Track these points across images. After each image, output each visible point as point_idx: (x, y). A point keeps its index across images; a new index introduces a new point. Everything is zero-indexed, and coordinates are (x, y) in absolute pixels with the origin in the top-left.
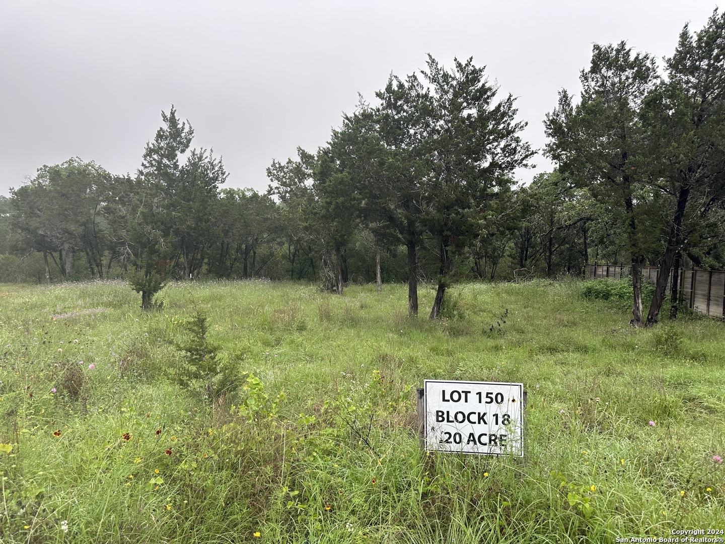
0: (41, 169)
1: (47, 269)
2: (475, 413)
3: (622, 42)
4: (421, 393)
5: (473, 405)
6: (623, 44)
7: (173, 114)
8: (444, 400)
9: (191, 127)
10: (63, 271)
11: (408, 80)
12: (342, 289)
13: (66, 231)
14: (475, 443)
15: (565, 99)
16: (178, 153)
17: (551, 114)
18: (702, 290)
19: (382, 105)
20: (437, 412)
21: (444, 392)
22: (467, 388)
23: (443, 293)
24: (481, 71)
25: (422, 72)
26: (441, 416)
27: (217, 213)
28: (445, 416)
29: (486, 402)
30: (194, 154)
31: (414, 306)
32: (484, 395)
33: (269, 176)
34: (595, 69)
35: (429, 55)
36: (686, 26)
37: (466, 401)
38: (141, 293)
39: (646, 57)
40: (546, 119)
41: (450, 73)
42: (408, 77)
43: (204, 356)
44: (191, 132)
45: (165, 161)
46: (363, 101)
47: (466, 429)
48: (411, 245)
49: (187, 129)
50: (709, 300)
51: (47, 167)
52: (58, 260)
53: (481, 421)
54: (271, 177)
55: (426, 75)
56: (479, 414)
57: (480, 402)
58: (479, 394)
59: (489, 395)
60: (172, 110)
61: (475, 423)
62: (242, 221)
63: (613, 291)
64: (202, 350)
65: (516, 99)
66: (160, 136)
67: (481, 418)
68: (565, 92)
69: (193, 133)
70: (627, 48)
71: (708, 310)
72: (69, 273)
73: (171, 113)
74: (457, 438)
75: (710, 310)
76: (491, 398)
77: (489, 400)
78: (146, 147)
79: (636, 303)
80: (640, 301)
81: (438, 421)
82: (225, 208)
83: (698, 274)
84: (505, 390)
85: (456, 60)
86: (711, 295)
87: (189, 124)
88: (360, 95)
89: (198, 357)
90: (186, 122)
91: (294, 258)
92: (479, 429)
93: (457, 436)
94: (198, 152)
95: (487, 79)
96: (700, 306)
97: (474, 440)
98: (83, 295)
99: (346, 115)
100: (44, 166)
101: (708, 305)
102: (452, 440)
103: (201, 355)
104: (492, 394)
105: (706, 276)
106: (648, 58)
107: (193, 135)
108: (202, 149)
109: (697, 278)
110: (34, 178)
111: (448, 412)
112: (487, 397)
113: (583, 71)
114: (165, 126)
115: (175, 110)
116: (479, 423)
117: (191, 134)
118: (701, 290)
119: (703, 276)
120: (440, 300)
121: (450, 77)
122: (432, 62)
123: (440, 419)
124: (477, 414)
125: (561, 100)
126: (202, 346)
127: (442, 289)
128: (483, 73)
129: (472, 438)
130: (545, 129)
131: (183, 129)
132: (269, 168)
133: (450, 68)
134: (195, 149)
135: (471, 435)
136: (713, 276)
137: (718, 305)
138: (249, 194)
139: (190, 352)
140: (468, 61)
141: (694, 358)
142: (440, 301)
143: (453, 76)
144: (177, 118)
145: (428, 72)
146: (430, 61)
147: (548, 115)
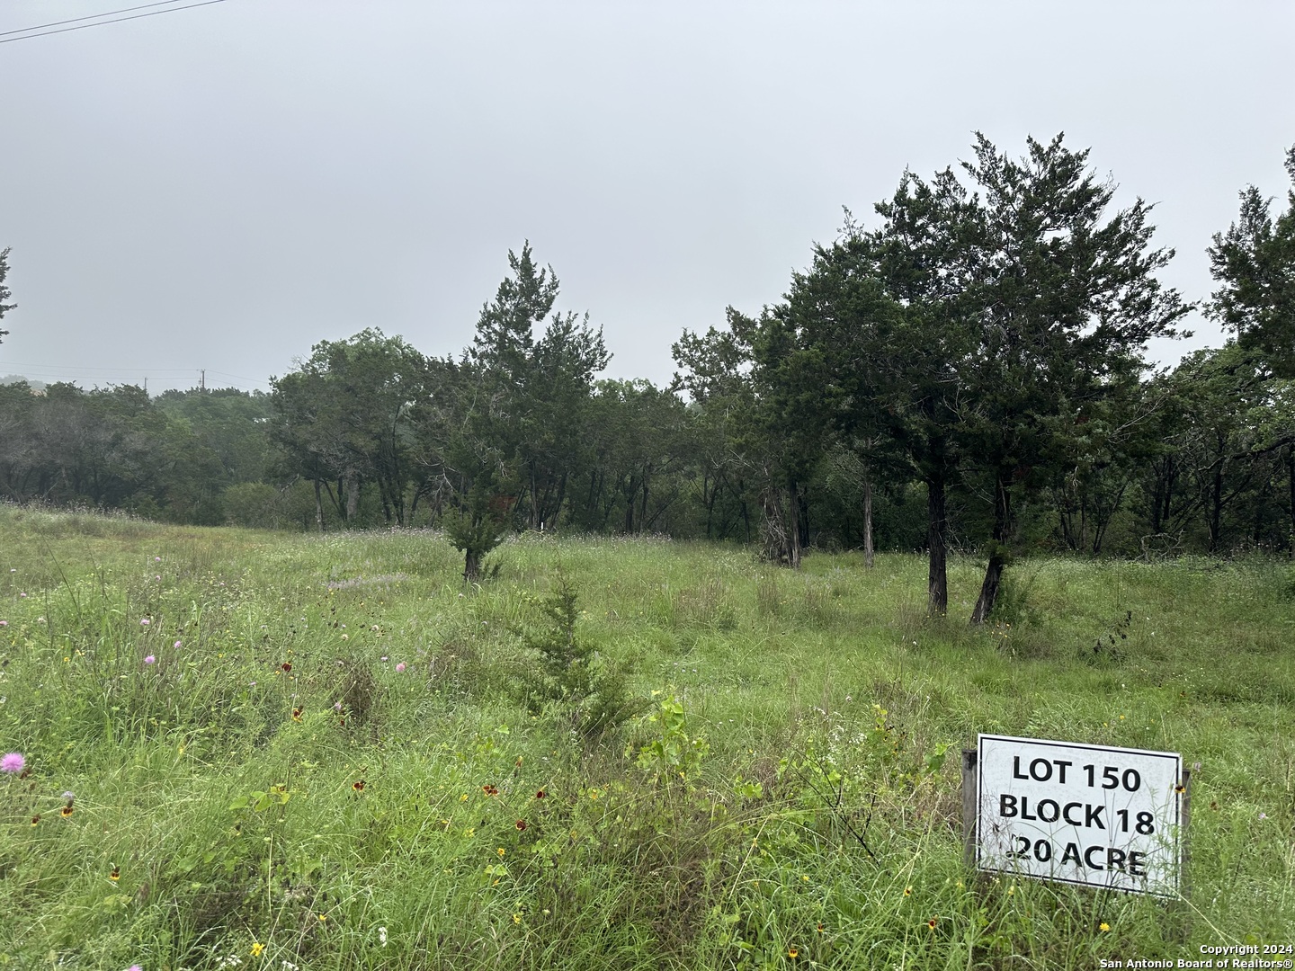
0: (318, 347)
1: (319, 508)
2: (1080, 805)
4: (972, 759)
5: (1075, 789)
7: (526, 255)
8: (1017, 775)
9: (554, 278)
10: (342, 512)
11: (936, 180)
12: (800, 559)
13: (351, 448)
14: (1079, 863)
15: (1254, 206)
16: (532, 320)
17: (1224, 235)
19: (887, 226)
20: (1004, 797)
21: (1017, 760)
22: (1065, 757)
23: (999, 575)
24: (1080, 158)
25: (965, 165)
26: (1011, 806)
27: (587, 422)
28: (1019, 806)
29: (1105, 786)
30: (557, 322)
31: (941, 597)
32: (1099, 772)
33: (676, 359)
35: (978, 134)
37: (1062, 780)
38: (465, 551)
40: (1213, 245)
41: (1019, 164)
42: (938, 175)
43: (569, 662)
44: (554, 285)
45: (512, 333)
46: (851, 220)
47: (1061, 835)
48: (935, 483)
49: (547, 281)
51: (328, 343)
52: (336, 494)
53: (1093, 821)
54: (679, 360)
55: (972, 170)
56: (1089, 807)
57: (1091, 784)
58: (1090, 768)
59: (1110, 773)
60: (525, 249)
61: (1079, 824)
62: (628, 435)
64: (568, 650)
65: (1151, 208)
66: (505, 292)
67: (1092, 816)
68: (1255, 192)
69: (557, 286)
72: (351, 516)
73: (524, 253)
74: (1044, 850)
76: (1115, 780)
77: (1110, 782)
78: (483, 310)
81: (1003, 814)
82: (601, 412)
84: (1142, 763)
85: (1030, 140)
87: (551, 271)
88: (846, 210)
89: (560, 661)
90: (547, 269)
91: (713, 502)
92: (1087, 837)
93: (1043, 848)
94: (563, 319)
95: (1092, 173)
97: (1077, 858)
98: (373, 552)
99: (819, 248)
100: (324, 342)
102: (1031, 852)
103: (564, 659)
104: (1116, 770)
107: (557, 290)
108: (570, 313)
110: (305, 361)
111: (1024, 800)
112: (1106, 775)
114: (514, 276)
115: (531, 249)
116: (1088, 825)
117: (554, 288)
120: (993, 588)
121: (1020, 171)
122: (985, 146)
123: (1009, 811)
124: (1084, 807)
125: (1246, 207)
126: (567, 642)
127: (996, 566)
128: (1083, 163)
129: (1072, 854)
130: (1211, 264)
131: (542, 279)
132: (676, 344)
133: (1019, 156)
134: (559, 314)
135: (1071, 846)
138: (640, 389)
139: (548, 652)
140: (1054, 141)
142: (991, 590)
143: (1024, 170)
144: (533, 263)
145: (977, 165)
146: (980, 146)
147: (1217, 238)
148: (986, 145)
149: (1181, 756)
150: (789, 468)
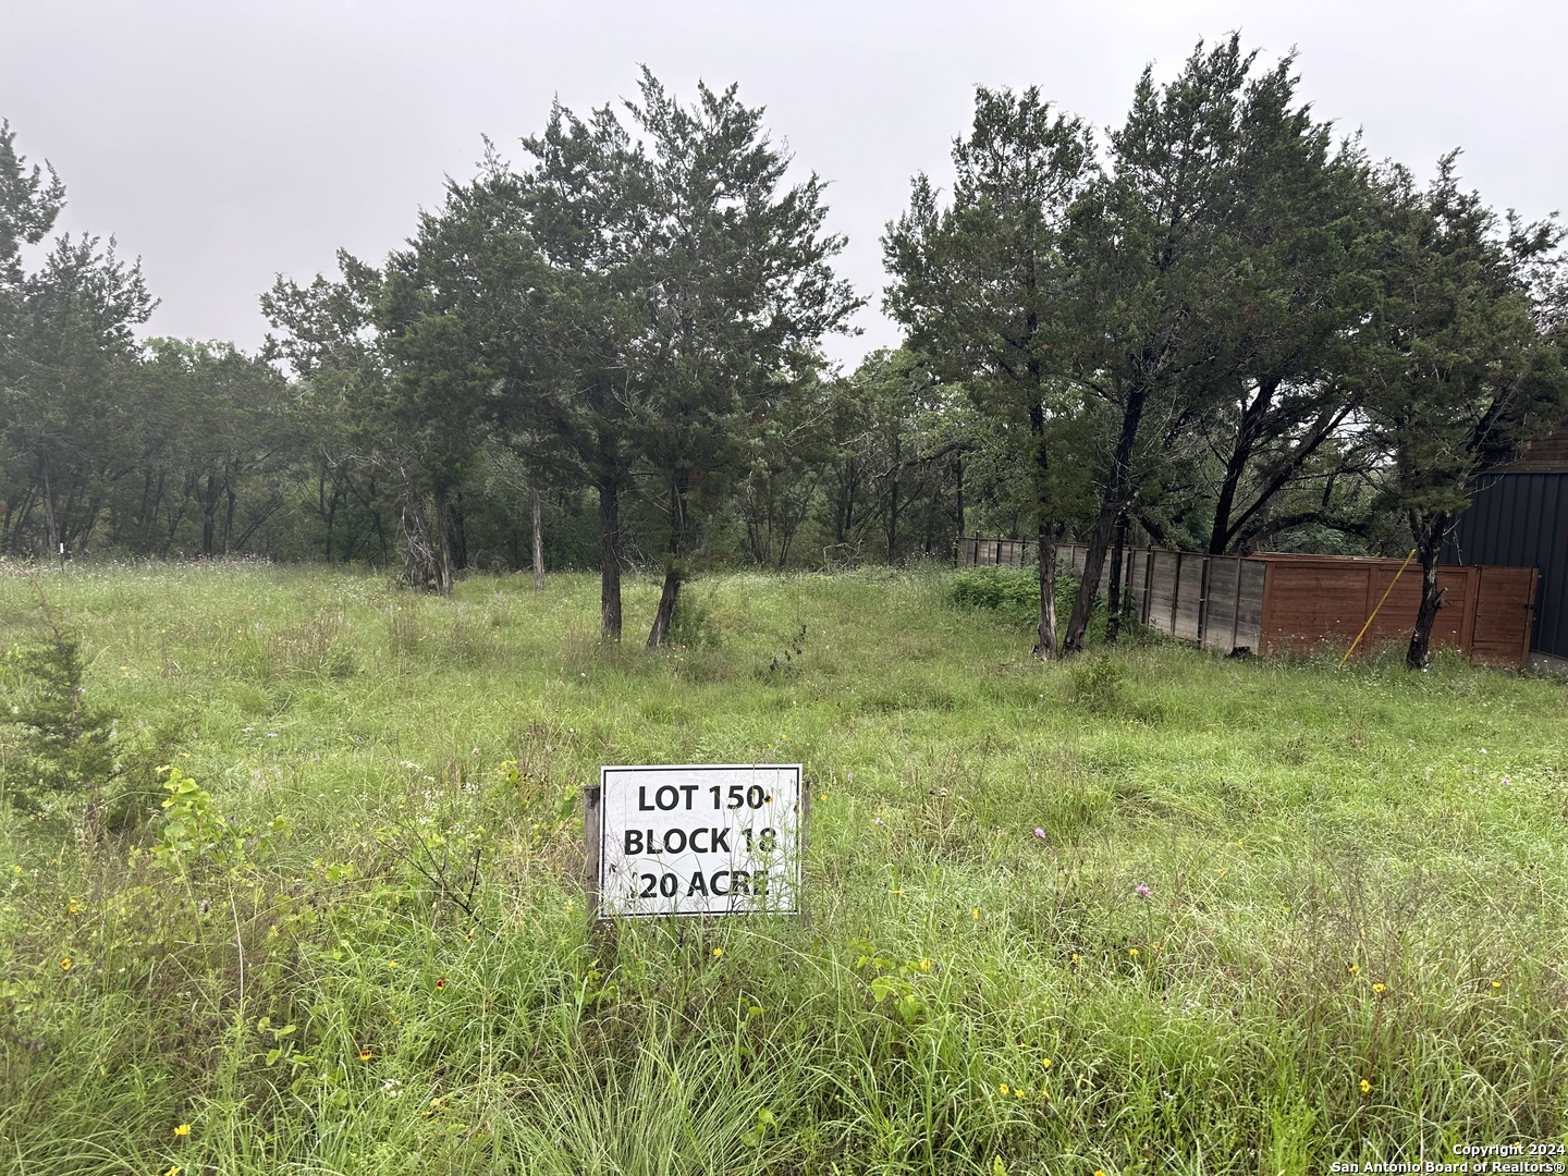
2: (706, 830)
3: (1033, 89)
4: (595, 795)
5: (702, 814)
6: (1033, 93)
8: (643, 807)
9: (56, 181)
11: (594, 119)
12: (452, 583)
14: (705, 893)
15: (923, 197)
16: (20, 240)
17: (896, 224)
18: (1164, 589)
19: (540, 168)
20: (628, 833)
21: (642, 790)
22: (691, 780)
23: (676, 593)
24: (755, 117)
25: (629, 105)
26: (636, 842)
27: (133, 398)
28: (644, 841)
29: (730, 807)
30: (64, 248)
31: (614, 620)
32: (724, 793)
33: (268, 315)
34: (981, 139)
35: (644, 67)
36: (1148, 70)
37: (689, 807)
39: (1076, 125)
40: (886, 234)
41: (690, 113)
42: (596, 113)
43: (76, 736)
44: (57, 192)
46: (494, 154)
47: (685, 865)
48: (608, 487)
49: (45, 183)
50: (1175, 607)
53: (719, 845)
54: (272, 317)
55: (637, 112)
56: (715, 831)
57: (717, 806)
58: (716, 790)
59: (736, 792)
61: (705, 850)
62: (200, 418)
63: (1006, 591)
64: (71, 721)
65: (825, 185)
67: (718, 840)
68: (925, 180)
69: (62, 194)
70: (1042, 101)
71: (1173, 628)
74: (667, 885)
75: (1177, 626)
76: (740, 798)
77: (735, 801)
79: (1044, 612)
80: (1052, 609)
81: (628, 851)
82: (155, 385)
83: (1158, 558)
84: (765, 779)
85: (701, 86)
86: (1179, 598)
87: (52, 171)
88: (487, 141)
89: (61, 737)
90: (43, 167)
91: (333, 512)
92: (711, 863)
93: (669, 880)
94: (75, 242)
95: (765, 135)
96: (1160, 620)
97: (702, 887)
99: (454, 183)
101: (1174, 617)
102: (657, 889)
103: (68, 733)
104: (741, 788)
105: (1171, 562)
106: (1079, 127)
107: (63, 200)
108: (86, 235)
109: (1156, 565)
111: (650, 833)
112: (731, 795)
113: (959, 140)
115: (13, 135)
116: (714, 850)
117: (57, 197)
118: (1162, 589)
119: (1165, 563)
121: (690, 122)
122: (651, 85)
123: (634, 847)
124: (710, 832)
125: (916, 196)
126: (68, 710)
127: (673, 583)
128: (758, 122)
129: (698, 884)
130: (884, 255)
131: (35, 182)
132: (267, 295)
133: (691, 104)
134: (67, 236)
135: (698, 875)
136: (1183, 563)
137: (1189, 617)
138: (217, 355)
139: (39, 725)
140: (727, 91)
141: (1141, 716)
142: (669, 608)
143: (695, 121)
144: (18, 154)
145: (642, 106)
146: (645, 82)
147: (889, 226)
148: (653, 83)
149: (800, 766)
150: (433, 468)
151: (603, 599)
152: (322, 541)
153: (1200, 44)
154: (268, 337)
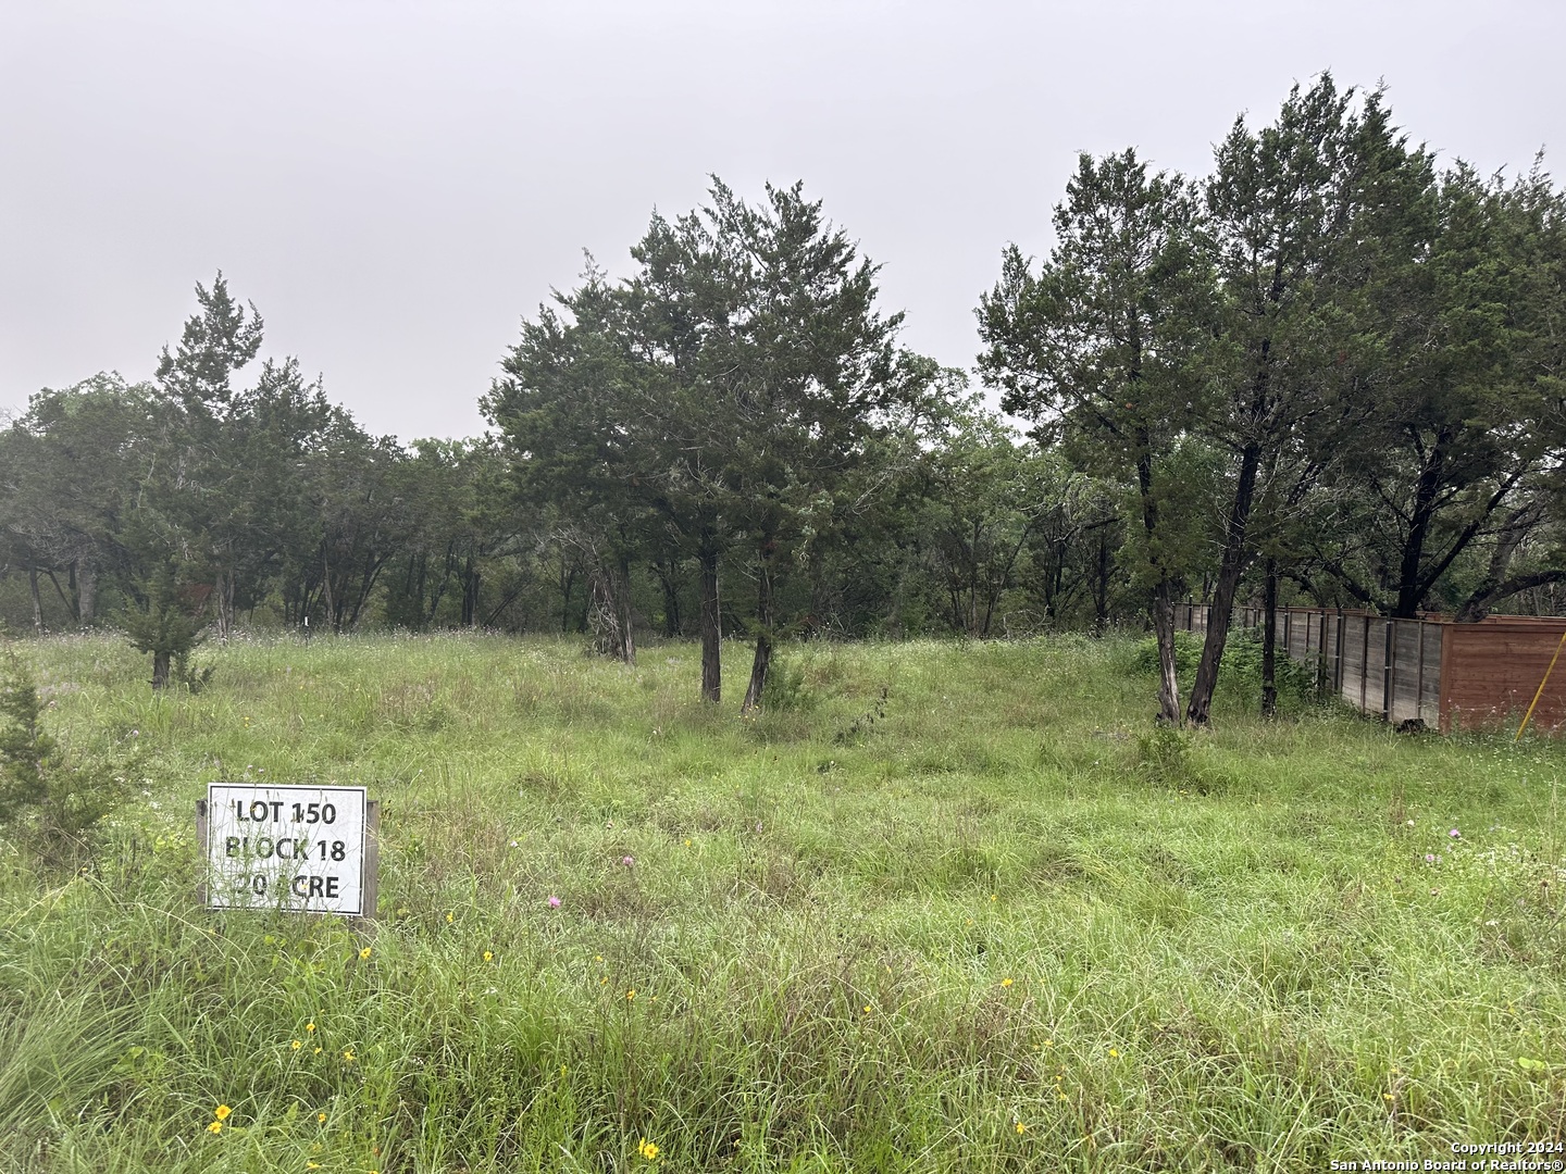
0: (38, 396)
1: (37, 607)
3: (1129, 150)
6: (1130, 155)
7: (220, 289)
9: (257, 315)
10: (74, 612)
11: (679, 225)
12: (634, 650)
13: (71, 529)
15: (1015, 265)
16: (230, 366)
17: (990, 295)
18: (1354, 656)
19: (645, 273)
23: (767, 657)
24: (814, 210)
25: (707, 211)
30: (270, 370)
31: (712, 682)
34: (1083, 204)
35: (713, 176)
36: (1240, 120)
39: (1177, 181)
40: (980, 306)
41: (759, 213)
42: (681, 220)
44: (258, 325)
45: (202, 384)
46: (593, 265)
48: (708, 557)
49: (248, 319)
50: (1365, 676)
51: (51, 392)
52: (66, 590)
55: (715, 218)
60: (218, 281)
65: (880, 267)
66: (193, 333)
68: (1015, 250)
69: (261, 327)
70: (1139, 161)
71: (1364, 698)
72: (85, 615)
73: (217, 287)
75: (1367, 696)
78: (162, 355)
79: (1164, 679)
80: (1172, 675)
83: (1349, 623)
85: (768, 187)
86: (1368, 666)
87: (254, 309)
88: (587, 254)
90: (246, 307)
94: (279, 365)
95: (826, 228)
96: (1351, 691)
98: (65, 658)
99: (558, 294)
100: (45, 390)
101: (1364, 687)
105: (1360, 626)
106: (1182, 184)
107: (262, 331)
108: (288, 358)
109: (1347, 630)
110: (18, 416)
113: (1060, 207)
114: (201, 311)
115: (225, 282)
117: (258, 329)
118: (1353, 658)
119: (1355, 628)
120: (762, 670)
121: (760, 220)
122: (723, 191)
125: (1007, 268)
127: (764, 651)
128: (817, 214)
130: (979, 326)
131: (240, 317)
133: (759, 204)
134: (271, 360)
136: (1370, 627)
137: (1378, 686)
138: (468, 449)
140: (793, 189)
142: (760, 672)
143: (765, 219)
144: (230, 297)
145: (715, 209)
146: (716, 189)
147: (984, 297)
148: (723, 189)
149: (365, 788)
151: (704, 662)
152: (560, 614)
153: (1296, 88)
154: (487, 434)
